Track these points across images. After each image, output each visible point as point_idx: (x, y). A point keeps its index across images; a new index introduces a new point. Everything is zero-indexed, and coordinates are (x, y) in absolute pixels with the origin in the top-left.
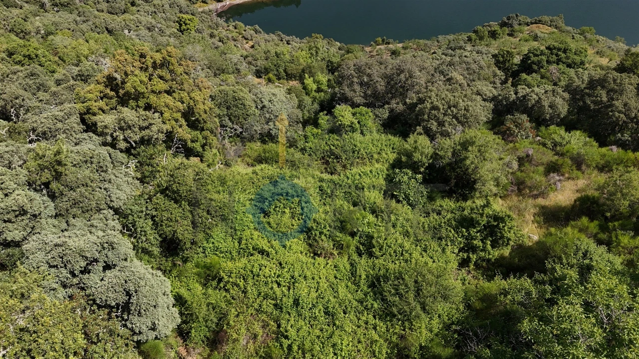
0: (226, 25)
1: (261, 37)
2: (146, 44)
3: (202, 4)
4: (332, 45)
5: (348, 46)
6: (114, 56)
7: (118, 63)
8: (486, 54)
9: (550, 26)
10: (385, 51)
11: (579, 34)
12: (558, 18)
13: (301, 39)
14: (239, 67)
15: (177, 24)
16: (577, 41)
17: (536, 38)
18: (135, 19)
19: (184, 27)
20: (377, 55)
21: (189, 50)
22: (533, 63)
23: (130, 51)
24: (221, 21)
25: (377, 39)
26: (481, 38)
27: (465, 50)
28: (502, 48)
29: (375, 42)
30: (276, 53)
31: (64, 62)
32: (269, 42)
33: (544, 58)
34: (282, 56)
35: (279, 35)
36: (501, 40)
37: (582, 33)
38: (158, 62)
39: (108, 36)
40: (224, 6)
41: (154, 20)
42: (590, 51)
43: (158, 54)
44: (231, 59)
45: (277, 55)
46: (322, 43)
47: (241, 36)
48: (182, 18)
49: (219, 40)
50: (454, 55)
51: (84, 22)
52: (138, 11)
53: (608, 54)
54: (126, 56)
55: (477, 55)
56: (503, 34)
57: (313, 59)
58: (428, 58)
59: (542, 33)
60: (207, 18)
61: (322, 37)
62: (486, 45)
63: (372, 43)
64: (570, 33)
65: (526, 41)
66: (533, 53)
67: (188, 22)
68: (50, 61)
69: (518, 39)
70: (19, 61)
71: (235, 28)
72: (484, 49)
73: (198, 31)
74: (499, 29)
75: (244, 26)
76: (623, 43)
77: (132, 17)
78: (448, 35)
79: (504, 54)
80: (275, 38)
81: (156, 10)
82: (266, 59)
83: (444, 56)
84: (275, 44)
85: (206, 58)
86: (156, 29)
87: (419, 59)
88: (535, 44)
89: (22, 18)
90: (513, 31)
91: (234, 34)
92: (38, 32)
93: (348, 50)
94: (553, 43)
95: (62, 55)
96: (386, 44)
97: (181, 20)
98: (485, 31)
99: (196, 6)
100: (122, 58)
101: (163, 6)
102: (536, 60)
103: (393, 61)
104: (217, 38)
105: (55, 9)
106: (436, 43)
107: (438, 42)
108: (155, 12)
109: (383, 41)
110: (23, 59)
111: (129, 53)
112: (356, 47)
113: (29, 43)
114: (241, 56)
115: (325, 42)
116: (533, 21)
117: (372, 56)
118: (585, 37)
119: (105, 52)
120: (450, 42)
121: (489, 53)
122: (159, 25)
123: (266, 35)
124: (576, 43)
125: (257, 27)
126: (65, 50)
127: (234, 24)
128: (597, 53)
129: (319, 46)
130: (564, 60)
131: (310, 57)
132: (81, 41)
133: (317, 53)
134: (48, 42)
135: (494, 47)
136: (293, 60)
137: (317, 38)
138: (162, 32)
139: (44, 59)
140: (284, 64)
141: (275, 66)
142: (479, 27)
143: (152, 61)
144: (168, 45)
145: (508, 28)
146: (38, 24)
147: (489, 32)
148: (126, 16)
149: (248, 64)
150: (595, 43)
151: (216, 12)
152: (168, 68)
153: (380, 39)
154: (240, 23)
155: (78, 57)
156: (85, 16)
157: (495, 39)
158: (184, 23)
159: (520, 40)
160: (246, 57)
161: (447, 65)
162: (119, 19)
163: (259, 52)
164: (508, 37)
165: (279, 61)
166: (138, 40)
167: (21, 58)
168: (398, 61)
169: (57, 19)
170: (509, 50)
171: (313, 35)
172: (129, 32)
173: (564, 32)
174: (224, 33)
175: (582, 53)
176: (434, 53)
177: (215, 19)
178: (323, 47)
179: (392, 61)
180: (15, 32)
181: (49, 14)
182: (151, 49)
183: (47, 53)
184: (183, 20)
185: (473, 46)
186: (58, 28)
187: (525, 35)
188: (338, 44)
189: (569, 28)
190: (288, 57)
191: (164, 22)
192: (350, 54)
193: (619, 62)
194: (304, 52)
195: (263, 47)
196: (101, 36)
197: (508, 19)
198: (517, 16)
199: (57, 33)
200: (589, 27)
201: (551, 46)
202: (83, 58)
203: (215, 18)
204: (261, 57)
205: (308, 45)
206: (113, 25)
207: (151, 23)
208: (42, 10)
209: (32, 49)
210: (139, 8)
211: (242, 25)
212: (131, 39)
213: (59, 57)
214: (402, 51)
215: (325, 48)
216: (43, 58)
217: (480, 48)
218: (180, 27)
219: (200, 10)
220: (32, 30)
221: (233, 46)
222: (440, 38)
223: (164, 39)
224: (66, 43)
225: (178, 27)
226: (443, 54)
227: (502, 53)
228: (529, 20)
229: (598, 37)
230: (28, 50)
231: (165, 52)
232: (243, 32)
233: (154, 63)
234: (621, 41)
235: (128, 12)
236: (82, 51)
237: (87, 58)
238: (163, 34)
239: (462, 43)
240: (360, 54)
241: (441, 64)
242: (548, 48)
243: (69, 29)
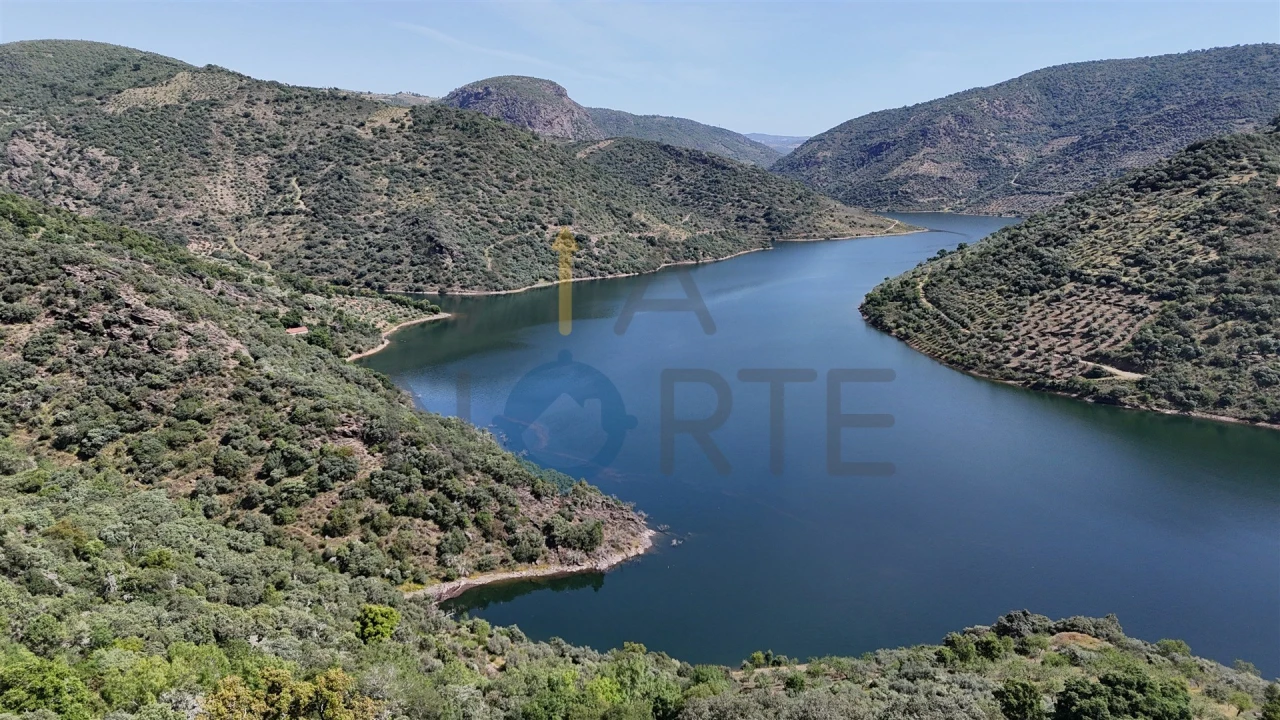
0: (455, 624)
1: (522, 649)
2: (286, 664)
3: (413, 585)
4: (664, 666)
5: (697, 666)
6: (216, 689)
7: (220, 704)
8: (980, 690)
9: (1096, 636)
10: (771, 680)
11: (1158, 653)
12: (1107, 621)
13: (602, 651)
14: (470, 711)
15: (358, 623)
16: (1160, 668)
17: (1074, 660)
18: (278, 614)
19: (370, 629)
20: (757, 687)
21: (373, 675)
22: (1081, 710)
23: (251, 679)
24: (446, 618)
25: (755, 655)
26: (964, 657)
27: (935, 680)
28: (1011, 678)
29: (752, 661)
30: (549, 680)
31: (109, 701)
32: (537, 658)
33: (1101, 700)
34: (562, 688)
35: (558, 645)
36: (1006, 662)
37: (1165, 652)
38: (305, 701)
39: (215, 647)
40: (454, 589)
41: (314, 616)
42: (1193, 691)
43: (307, 683)
44: (456, 694)
45: (552, 685)
46: (643, 661)
47: (481, 647)
48: (371, 611)
49: (436, 654)
50: (916, 691)
51: (175, 620)
52: (287, 599)
53: (1231, 696)
54: (241, 690)
55: (962, 691)
56: (1007, 650)
57: (624, 695)
58: (862, 697)
59: (1084, 649)
60: (418, 612)
61: (645, 650)
62: (978, 671)
63: (745, 662)
64: (1141, 650)
65: (1056, 664)
66: (1076, 691)
67: (380, 619)
68: (81, 701)
69: (1039, 661)
70: (16, 702)
71: (472, 631)
72: (975, 680)
73: (398, 637)
74: (995, 639)
75: (489, 627)
76: (1255, 674)
77: (271, 611)
78: (896, 648)
79: (1017, 690)
80: (550, 650)
81: (322, 598)
82: (529, 695)
83: (894, 693)
84: (550, 664)
85: (405, 691)
86: (315, 634)
87: (843, 697)
88: (1076, 672)
89: (54, 615)
90: (1023, 643)
91: (469, 643)
92: (76, 642)
93: (697, 677)
94: (1111, 672)
95: (109, 688)
96: (773, 665)
97: (366, 616)
98: (969, 643)
99: (400, 588)
100: (232, 693)
101: (337, 589)
102: (1087, 706)
103: (791, 701)
104: (434, 651)
105: (126, 597)
106: (874, 665)
107: (878, 662)
108: (319, 601)
109: (767, 658)
110: (26, 696)
111: (248, 683)
112: (713, 671)
113: (51, 664)
114: (478, 688)
115: (650, 658)
116: (1061, 626)
117: (746, 690)
118: (1172, 659)
119: (199, 682)
120: (902, 663)
121: (986, 687)
122: (322, 626)
123: (532, 645)
124: (1158, 672)
125: (516, 629)
126: (120, 678)
127: (470, 623)
128: (1209, 693)
129: (637, 667)
130: (1145, 708)
131: (619, 691)
132: (157, 659)
133: (633, 681)
134: (90, 662)
135: (994, 675)
136: (583, 696)
137: (634, 651)
138: (325, 640)
139: (69, 698)
140: (564, 706)
141: (546, 708)
142: (954, 634)
143: (292, 699)
144: (332, 665)
145: (1013, 637)
146: (82, 625)
147: (977, 644)
148: (263, 608)
149: (490, 704)
150: (1196, 671)
151: (438, 600)
152: (321, 714)
153: (759, 655)
154: (483, 621)
155: (141, 691)
156: (179, 610)
157: (993, 660)
158: (372, 620)
159: (1043, 663)
160: (489, 689)
161: (904, 713)
162: (244, 614)
163: (516, 679)
164: (1017, 657)
165: (555, 699)
166: (273, 655)
167: (23, 694)
168: (802, 702)
169: (124, 616)
170: (1025, 682)
171: (626, 644)
172: (259, 640)
173: (1127, 648)
174: (449, 640)
175: (1177, 693)
176: (873, 685)
177: (434, 613)
178: (646, 670)
179: (788, 699)
180: (31, 641)
181: (110, 607)
182: (296, 674)
183: (80, 684)
184: (371, 616)
185: (950, 672)
186: (119, 632)
187: (1051, 652)
188: (677, 663)
189: (1136, 642)
190: (573, 689)
191: (332, 618)
192: (701, 685)
193: (1260, 715)
194: (607, 680)
195: (524, 669)
196: (203, 648)
197: (1009, 621)
198: (1025, 614)
199: (114, 643)
200: (1176, 639)
201: (1110, 677)
202: (150, 695)
203: (434, 611)
204: (518, 690)
205: (616, 666)
206: (231, 627)
207: (307, 622)
208: (100, 599)
209: (51, 676)
210: (289, 594)
211: (487, 625)
212: (261, 654)
213: (103, 694)
214: (808, 681)
215: (649, 672)
216: (67, 696)
217: (965, 677)
218: (363, 629)
219: (408, 596)
220: (66, 637)
221: (463, 668)
222: (882, 654)
223: (324, 654)
224: (126, 663)
225: (358, 630)
226: (892, 687)
227: (1013, 689)
228: (1052, 624)
229: (1200, 661)
230: (44, 677)
231: (323, 679)
232: (488, 639)
233: (296, 703)
234: (1248, 669)
235: (266, 602)
236: (153, 681)
237: (158, 695)
238: (325, 644)
239: (927, 666)
240: (722, 684)
241: (892, 710)
242: (1105, 680)
243: (141, 636)
